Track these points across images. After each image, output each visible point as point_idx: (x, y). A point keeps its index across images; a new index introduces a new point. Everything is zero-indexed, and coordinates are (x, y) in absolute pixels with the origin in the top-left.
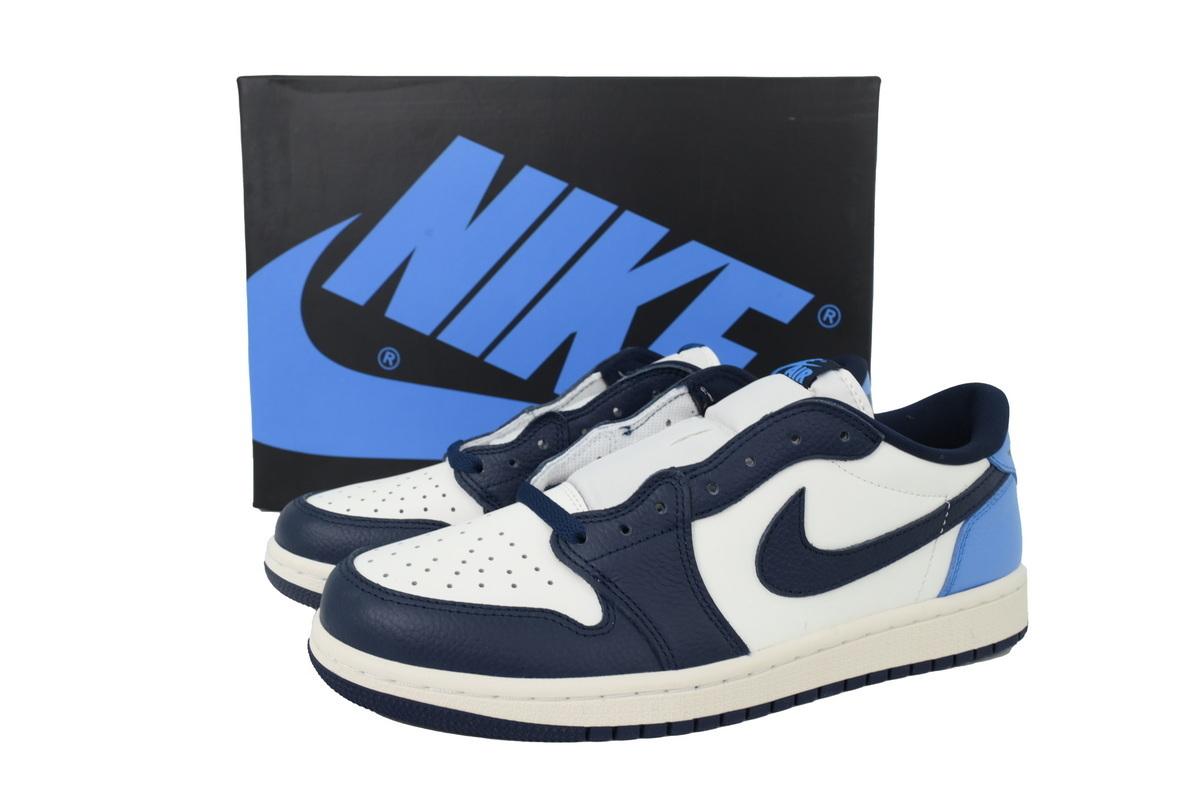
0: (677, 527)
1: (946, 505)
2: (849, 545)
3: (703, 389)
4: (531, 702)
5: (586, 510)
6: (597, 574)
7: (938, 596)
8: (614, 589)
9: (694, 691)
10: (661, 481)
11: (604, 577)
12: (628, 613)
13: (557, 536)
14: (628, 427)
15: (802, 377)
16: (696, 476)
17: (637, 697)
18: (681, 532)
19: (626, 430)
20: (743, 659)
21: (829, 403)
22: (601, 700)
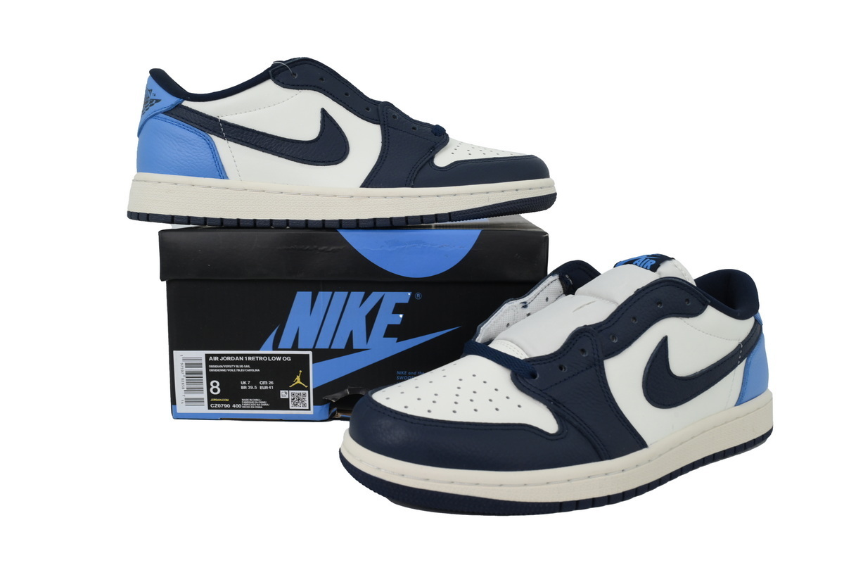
0: (595, 365)
1: (739, 345)
2: (692, 373)
3: (567, 276)
4: (525, 487)
5: (527, 357)
6: (550, 399)
7: (735, 405)
8: (563, 407)
9: (622, 474)
10: (581, 335)
11: (555, 400)
12: (575, 423)
13: (516, 375)
14: (525, 303)
15: (649, 265)
16: (601, 331)
17: (590, 480)
18: (598, 368)
19: (524, 304)
20: (644, 450)
21: (678, 280)
22: (568, 483)
